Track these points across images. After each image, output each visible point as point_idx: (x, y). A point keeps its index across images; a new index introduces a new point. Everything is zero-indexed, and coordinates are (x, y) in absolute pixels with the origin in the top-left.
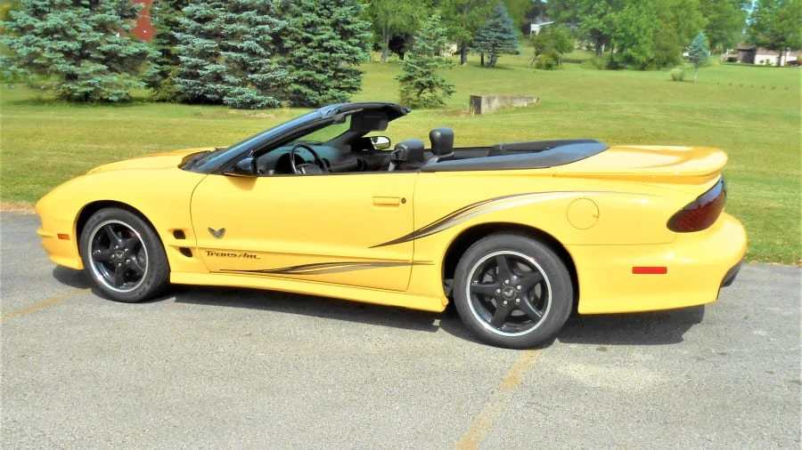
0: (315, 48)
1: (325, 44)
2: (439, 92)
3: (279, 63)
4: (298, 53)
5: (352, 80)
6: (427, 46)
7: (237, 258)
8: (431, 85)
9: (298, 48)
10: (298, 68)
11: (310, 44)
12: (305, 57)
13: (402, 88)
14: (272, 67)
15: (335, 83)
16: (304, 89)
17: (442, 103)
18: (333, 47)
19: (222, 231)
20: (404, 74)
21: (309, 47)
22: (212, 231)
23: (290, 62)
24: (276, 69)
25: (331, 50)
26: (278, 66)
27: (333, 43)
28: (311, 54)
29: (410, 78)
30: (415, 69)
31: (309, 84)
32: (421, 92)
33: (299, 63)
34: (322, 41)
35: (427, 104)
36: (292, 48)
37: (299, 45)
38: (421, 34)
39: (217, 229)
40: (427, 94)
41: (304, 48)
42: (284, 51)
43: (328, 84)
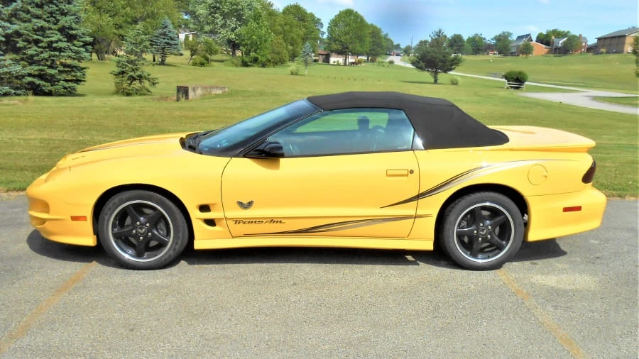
0: (45, 48)
1: (54, 45)
2: (147, 84)
3: (11, 59)
4: (30, 52)
5: (79, 74)
6: (134, 48)
7: (263, 224)
8: (140, 77)
9: (29, 48)
10: (30, 64)
11: (40, 45)
12: (38, 55)
13: (118, 80)
14: (7, 63)
15: (64, 76)
16: (37, 81)
17: (149, 91)
18: (61, 48)
19: (250, 203)
20: (117, 70)
21: (39, 47)
22: (241, 204)
23: (22, 59)
24: (10, 65)
25: (60, 50)
26: (11, 62)
27: (61, 45)
28: (42, 52)
29: (123, 72)
30: (126, 66)
31: (41, 76)
32: (131, 84)
33: (31, 61)
34: (52, 42)
35: (138, 92)
36: (25, 48)
37: (30, 46)
38: (128, 39)
39: (245, 202)
40: (137, 84)
41: (35, 48)
42: (16, 50)
43: (59, 77)
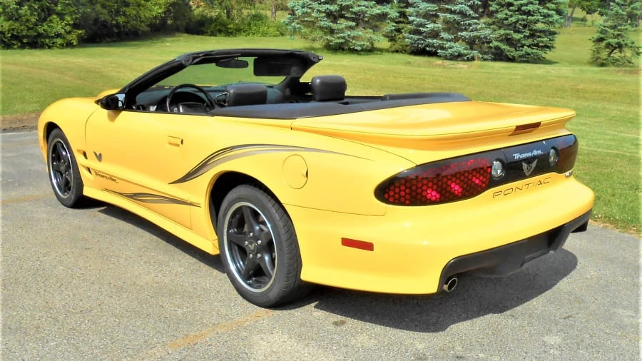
0: (516, 11)
1: (523, 8)
2: (628, 53)
3: (485, 23)
4: (500, 16)
5: (545, 39)
6: (620, 11)
7: (108, 180)
8: (620, 46)
9: (501, 11)
10: (500, 28)
11: (511, 8)
12: (506, 19)
13: (594, 48)
14: (479, 27)
15: (529, 41)
16: (503, 46)
17: (630, 62)
18: (529, 11)
19: (100, 156)
20: (596, 36)
21: (510, 11)
22: (95, 154)
23: (494, 23)
24: (482, 28)
25: (529, 13)
26: (484, 26)
27: (530, 8)
28: (511, 16)
29: (601, 40)
30: (606, 31)
31: (508, 41)
32: (611, 53)
33: (500, 23)
34: (522, 5)
35: (615, 62)
36: (497, 12)
37: (502, 9)
40: (616, 55)
41: (507, 11)
42: (491, 14)
43: (523, 42)
